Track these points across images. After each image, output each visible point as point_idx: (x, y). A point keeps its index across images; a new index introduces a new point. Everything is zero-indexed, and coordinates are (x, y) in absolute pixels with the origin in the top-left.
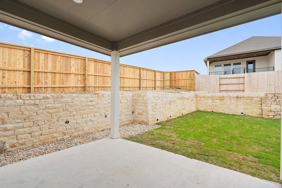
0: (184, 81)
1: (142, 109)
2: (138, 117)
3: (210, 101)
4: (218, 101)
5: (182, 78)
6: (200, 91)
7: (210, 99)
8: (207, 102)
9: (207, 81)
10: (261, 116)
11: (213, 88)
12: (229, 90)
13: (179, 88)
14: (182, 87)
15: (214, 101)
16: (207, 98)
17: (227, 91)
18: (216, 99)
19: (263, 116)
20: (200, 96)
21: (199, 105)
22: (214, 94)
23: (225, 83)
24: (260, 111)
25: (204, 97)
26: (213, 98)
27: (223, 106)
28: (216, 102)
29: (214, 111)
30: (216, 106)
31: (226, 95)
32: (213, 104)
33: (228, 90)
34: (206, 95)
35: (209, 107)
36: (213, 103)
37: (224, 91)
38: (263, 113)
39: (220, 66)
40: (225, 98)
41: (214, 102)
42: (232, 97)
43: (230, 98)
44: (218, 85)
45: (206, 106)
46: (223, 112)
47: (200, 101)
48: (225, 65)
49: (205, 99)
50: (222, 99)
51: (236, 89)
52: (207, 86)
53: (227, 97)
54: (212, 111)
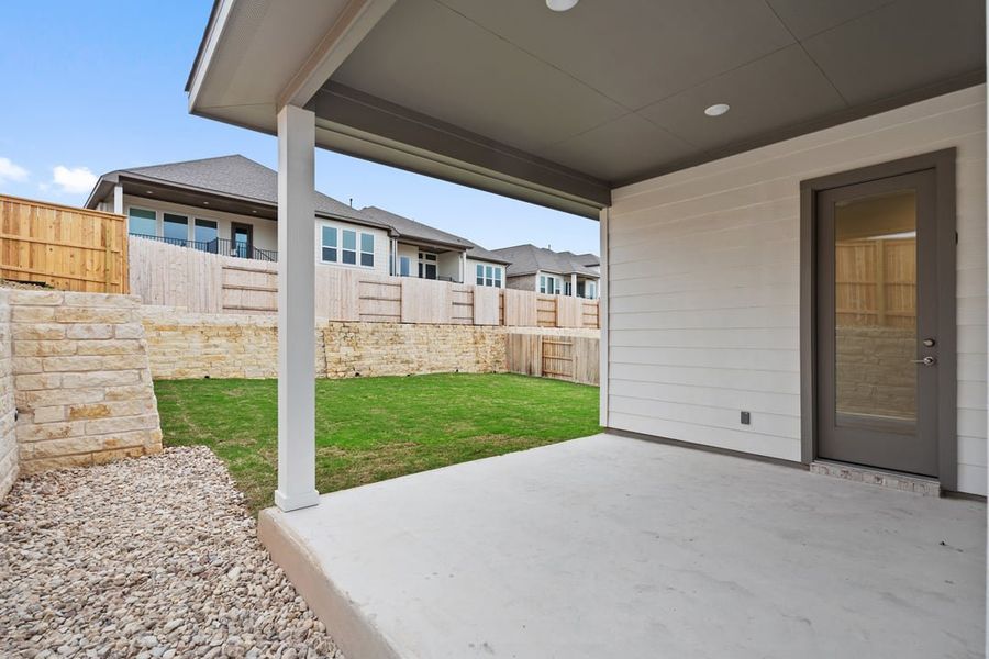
0: (68, 251)
1: (104, 384)
2: (65, 433)
3: (197, 342)
4: (222, 341)
5: (58, 236)
6: (150, 303)
7: (197, 334)
8: (185, 344)
9: (180, 268)
10: (325, 375)
11: (203, 299)
12: (250, 305)
13: (43, 285)
14: (60, 281)
15: (211, 342)
16: (184, 333)
17: (243, 308)
18: (218, 336)
19: (329, 375)
20: (159, 322)
21: (154, 358)
22: (209, 318)
23: (235, 284)
24: (323, 364)
25: (174, 328)
26: (206, 332)
27: (239, 356)
28: (216, 346)
29: (211, 377)
30: (220, 359)
31: (247, 322)
32: (208, 350)
33: (244, 305)
34: (179, 320)
35: (194, 364)
36: (206, 347)
37: (236, 308)
38: (329, 367)
39: (152, 215)
40: (244, 330)
41: (209, 346)
42: (262, 329)
43: (258, 330)
44: (219, 289)
45: (184, 359)
46: (239, 376)
47: (158, 342)
48: (168, 218)
49: (177, 336)
50: (234, 333)
51: (266, 306)
52: (180, 288)
53: (249, 327)
54: (207, 377)
